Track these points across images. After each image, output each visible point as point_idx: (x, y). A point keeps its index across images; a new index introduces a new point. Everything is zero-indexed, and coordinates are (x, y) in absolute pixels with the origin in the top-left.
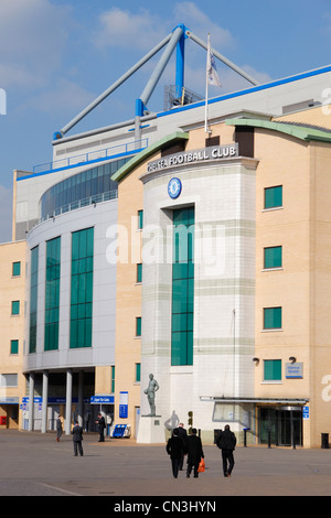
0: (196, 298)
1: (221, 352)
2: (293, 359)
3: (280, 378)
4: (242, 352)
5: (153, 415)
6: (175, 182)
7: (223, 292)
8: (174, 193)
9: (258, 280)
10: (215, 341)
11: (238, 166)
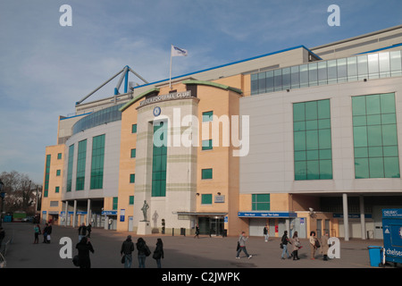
0: (168, 164)
1: (181, 190)
2: (219, 194)
3: (211, 203)
4: (192, 190)
5: (145, 221)
6: (157, 109)
7: (182, 161)
8: (156, 114)
9: (198, 156)
10: (178, 185)
11: (191, 100)
